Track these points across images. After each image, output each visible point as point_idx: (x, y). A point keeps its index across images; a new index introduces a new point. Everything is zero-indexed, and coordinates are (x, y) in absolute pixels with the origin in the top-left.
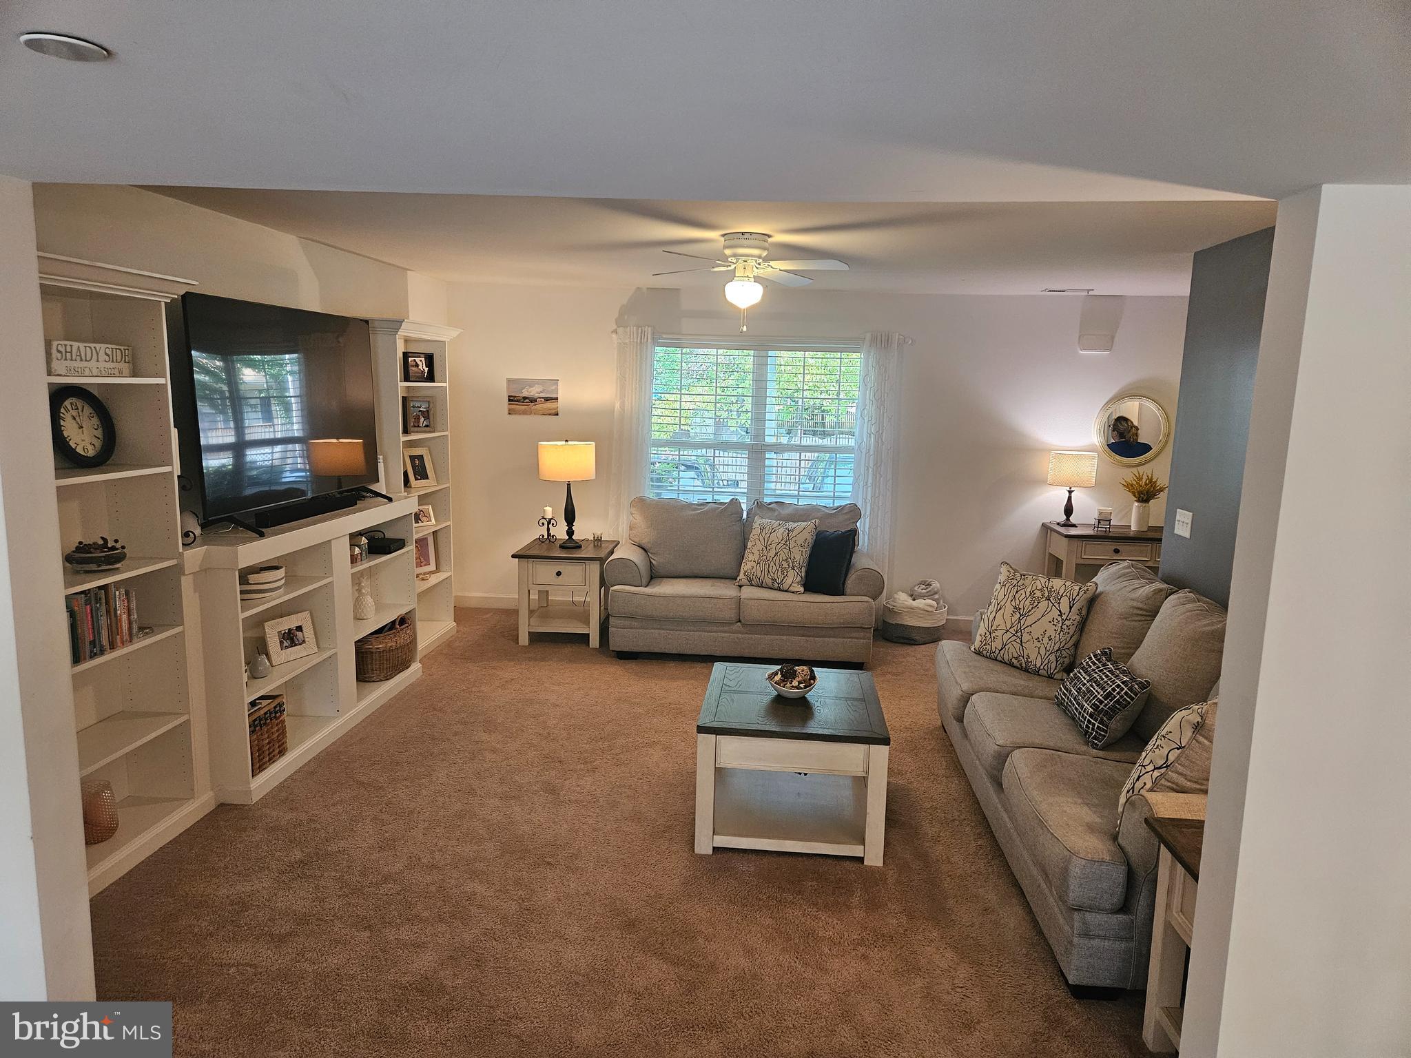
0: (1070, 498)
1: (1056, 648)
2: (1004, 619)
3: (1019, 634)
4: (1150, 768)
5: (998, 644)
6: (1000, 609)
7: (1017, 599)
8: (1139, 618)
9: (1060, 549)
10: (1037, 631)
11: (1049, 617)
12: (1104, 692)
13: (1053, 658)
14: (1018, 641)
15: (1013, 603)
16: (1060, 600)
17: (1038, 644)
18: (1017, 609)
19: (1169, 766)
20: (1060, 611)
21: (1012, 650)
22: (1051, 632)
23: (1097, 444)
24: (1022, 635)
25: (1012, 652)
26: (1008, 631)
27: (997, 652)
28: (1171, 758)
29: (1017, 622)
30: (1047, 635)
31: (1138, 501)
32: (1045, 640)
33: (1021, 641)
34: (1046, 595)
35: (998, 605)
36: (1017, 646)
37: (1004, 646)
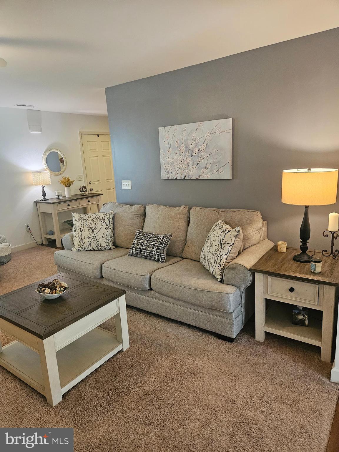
0: (43, 190)
1: (110, 238)
2: (86, 233)
3: (95, 237)
5: (87, 244)
6: (82, 230)
7: (88, 224)
8: (136, 218)
10: (101, 234)
11: (103, 227)
13: (109, 242)
14: (95, 240)
15: (87, 226)
16: (104, 220)
17: (103, 239)
18: (90, 228)
20: (106, 224)
21: (93, 244)
22: (106, 233)
24: (96, 237)
25: (94, 245)
26: (89, 238)
27: (87, 247)
29: (92, 233)
30: (105, 234)
31: (67, 187)
32: (105, 236)
33: (96, 240)
34: (98, 219)
35: (80, 229)
36: (95, 242)
37: (90, 244)
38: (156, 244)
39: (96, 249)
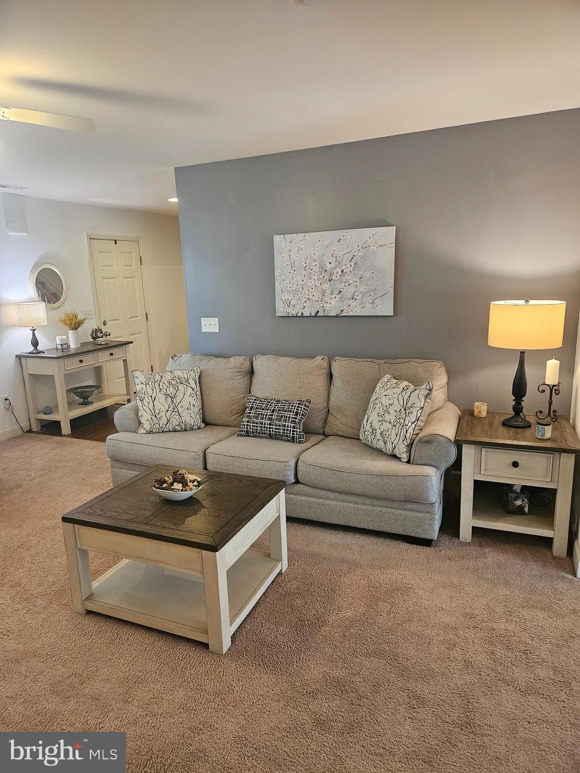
0: (34, 335)
1: (198, 410)
2: (162, 404)
3: (176, 410)
4: (410, 424)
5: (164, 420)
6: (155, 399)
8: (238, 378)
10: (185, 404)
11: (188, 394)
13: (198, 416)
14: (177, 414)
16: (188, 381)
17: (189, 411)
18: (167, 395)
20: (192, 388)
22: (193, 402)
24: (178, 410)
25: (175, 421)
26: (167, 411)
27: (164, 426)
29: (171, 403)
30: (192, 404)
31: (71, 330)
32: (192, 407)
33: (179, 413)
34: (178, 381)
35: (151, 397)
36: (177, 417)
37: (168, 421)
38: (289, 415)
39: (178, 428)
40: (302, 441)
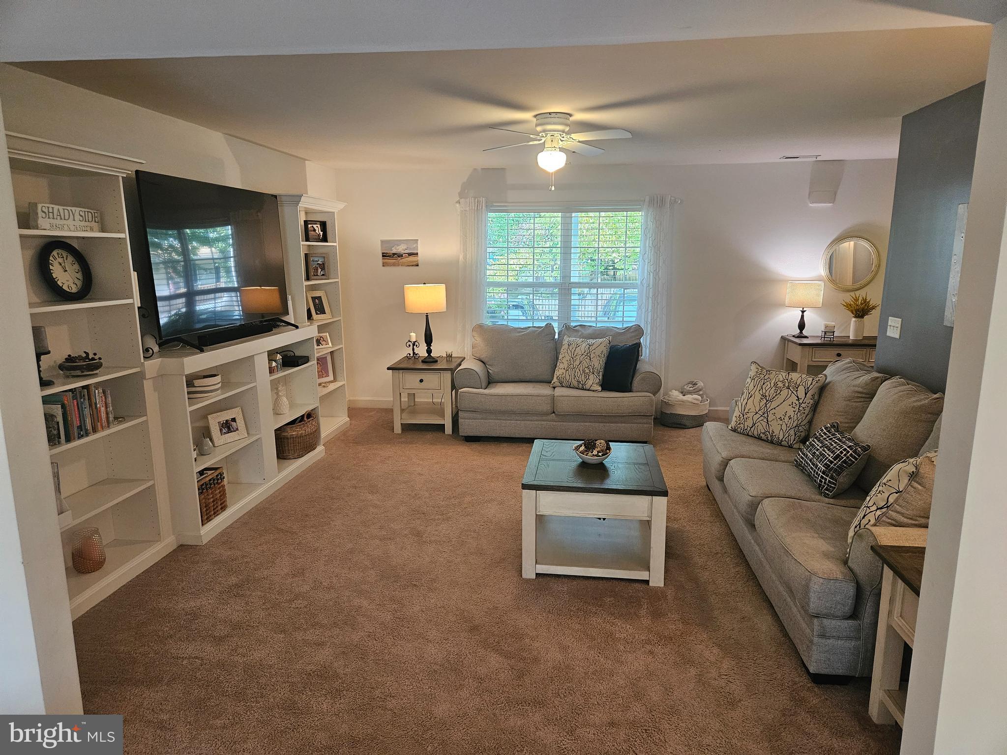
0: (802, 316)
1: (795, 424)
2: (755, 404)
3: (766, 415)
4: (875, 508)
5: (749, 423)
6: (751, 397)
7: (764, 389)
9: (795, 354)
10: (780, 412)
11: (789, 402)
12: (834, 455)
13: (792, 432)
14: (765, 420)
15: (761, 392)
16: (797, 388)
17: (781, 422)
18: (764, 396)
19: (889, 506)
20: (798, 397)
21: (760, 427)
22: (790, 413)
23: (823, 275)
24: (768, 416)
25: (761, 428)
26: (757, 413)
27: (749, 429)
28: (891, 500)
29: (764, 406)
30: (787, 416)
31: (855, 317)
32: (787, 419)
33: (767, 421)
34: (787, 385)
35: (749, 393)
36: (764, 424)
37: (754, 424)
39: (763, 437)
40: (829, 495)
